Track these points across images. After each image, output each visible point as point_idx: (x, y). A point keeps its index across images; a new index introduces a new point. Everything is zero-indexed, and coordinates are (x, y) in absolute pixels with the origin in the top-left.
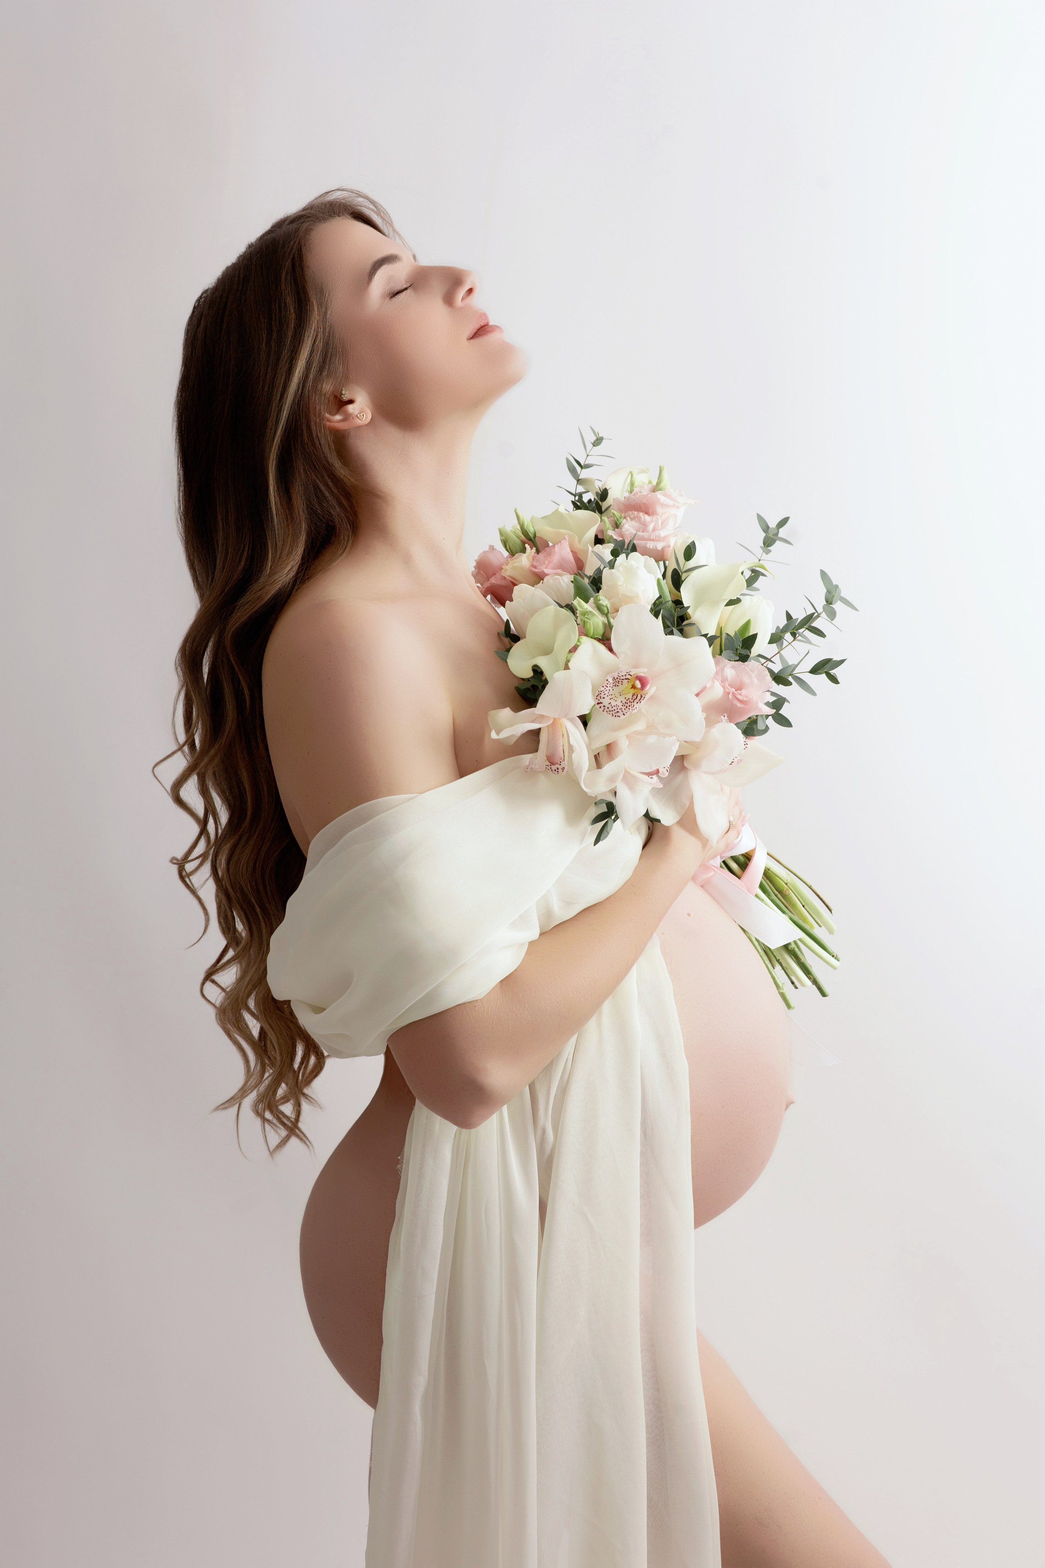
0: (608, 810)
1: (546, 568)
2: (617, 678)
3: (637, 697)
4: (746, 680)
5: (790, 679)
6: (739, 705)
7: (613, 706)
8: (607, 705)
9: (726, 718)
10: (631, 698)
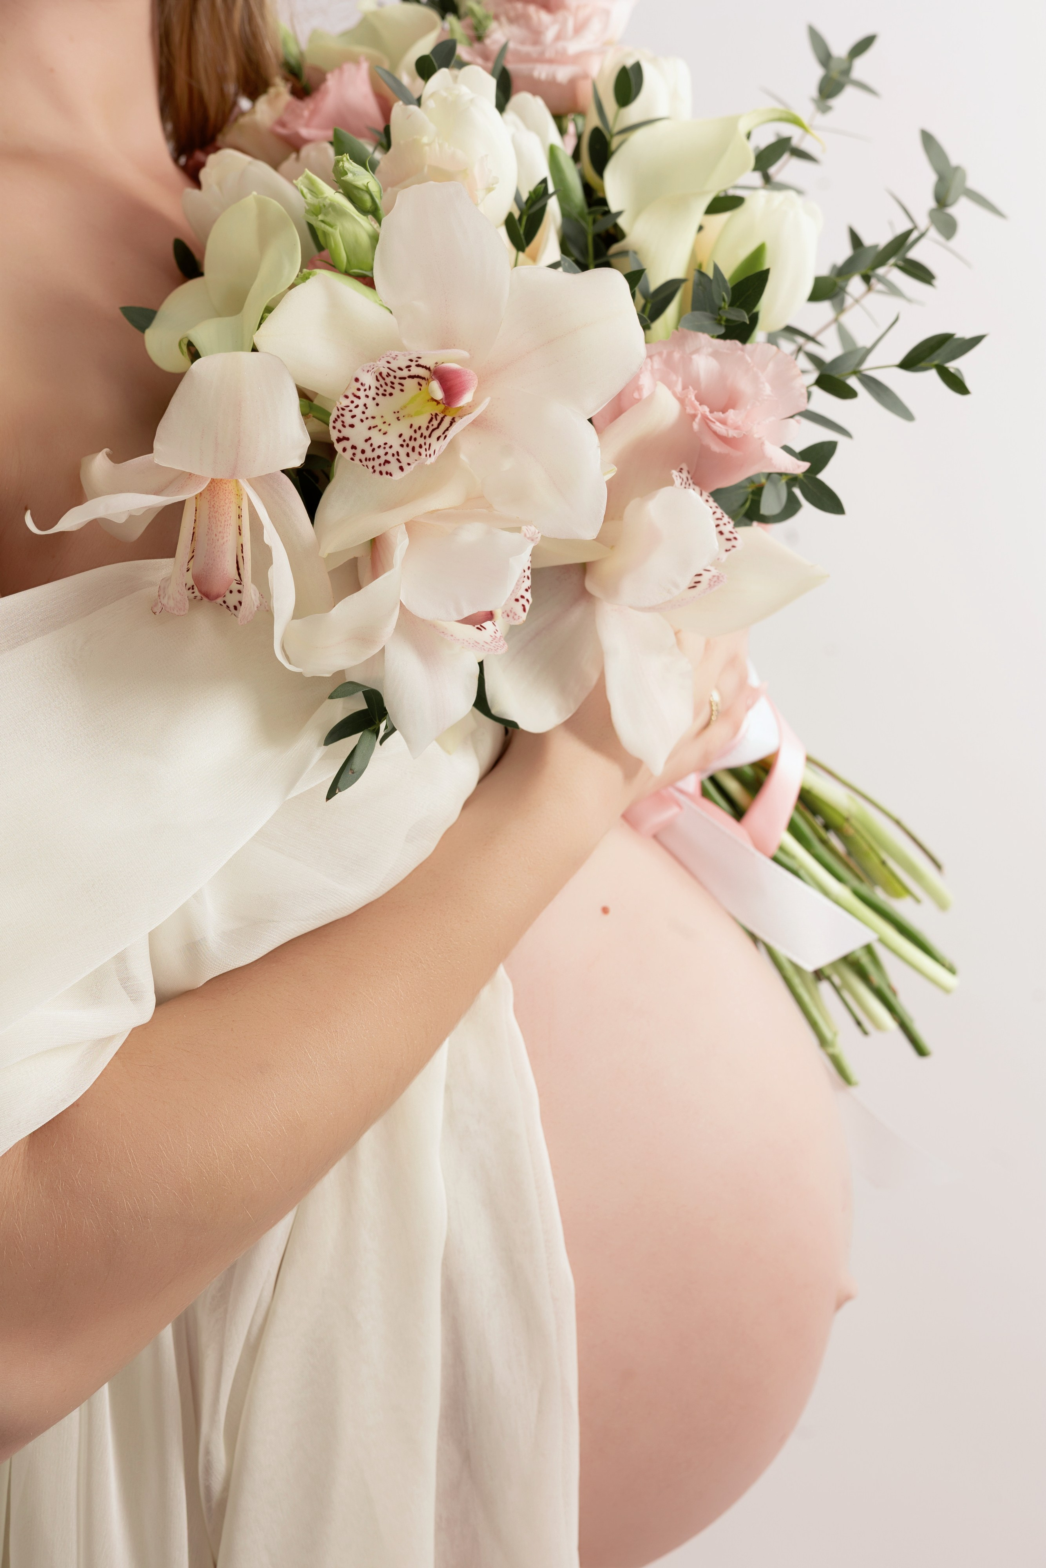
0: (368, 706)
1: (307, 125)
2: (388, 375)
3: (439, 424)
4: (744, 385)
5: (853, 382)
6: (716, 447)
7: (375, 446)
8: (361, 445)
9: (685, 475)
10: (424, 425)
